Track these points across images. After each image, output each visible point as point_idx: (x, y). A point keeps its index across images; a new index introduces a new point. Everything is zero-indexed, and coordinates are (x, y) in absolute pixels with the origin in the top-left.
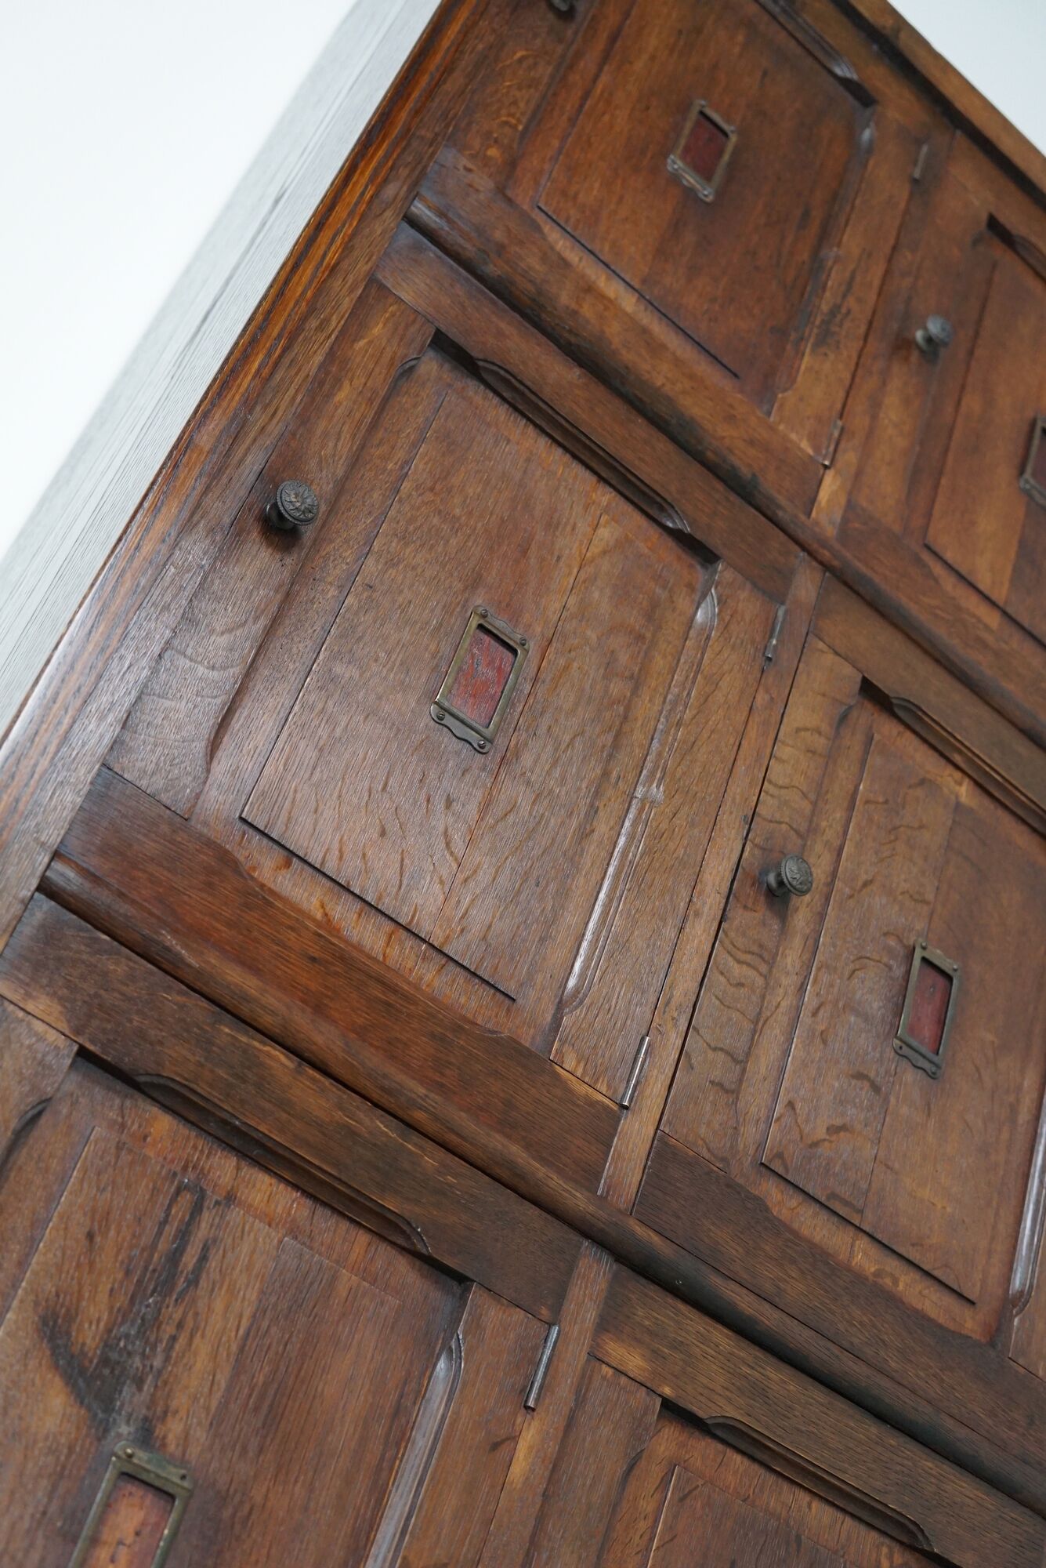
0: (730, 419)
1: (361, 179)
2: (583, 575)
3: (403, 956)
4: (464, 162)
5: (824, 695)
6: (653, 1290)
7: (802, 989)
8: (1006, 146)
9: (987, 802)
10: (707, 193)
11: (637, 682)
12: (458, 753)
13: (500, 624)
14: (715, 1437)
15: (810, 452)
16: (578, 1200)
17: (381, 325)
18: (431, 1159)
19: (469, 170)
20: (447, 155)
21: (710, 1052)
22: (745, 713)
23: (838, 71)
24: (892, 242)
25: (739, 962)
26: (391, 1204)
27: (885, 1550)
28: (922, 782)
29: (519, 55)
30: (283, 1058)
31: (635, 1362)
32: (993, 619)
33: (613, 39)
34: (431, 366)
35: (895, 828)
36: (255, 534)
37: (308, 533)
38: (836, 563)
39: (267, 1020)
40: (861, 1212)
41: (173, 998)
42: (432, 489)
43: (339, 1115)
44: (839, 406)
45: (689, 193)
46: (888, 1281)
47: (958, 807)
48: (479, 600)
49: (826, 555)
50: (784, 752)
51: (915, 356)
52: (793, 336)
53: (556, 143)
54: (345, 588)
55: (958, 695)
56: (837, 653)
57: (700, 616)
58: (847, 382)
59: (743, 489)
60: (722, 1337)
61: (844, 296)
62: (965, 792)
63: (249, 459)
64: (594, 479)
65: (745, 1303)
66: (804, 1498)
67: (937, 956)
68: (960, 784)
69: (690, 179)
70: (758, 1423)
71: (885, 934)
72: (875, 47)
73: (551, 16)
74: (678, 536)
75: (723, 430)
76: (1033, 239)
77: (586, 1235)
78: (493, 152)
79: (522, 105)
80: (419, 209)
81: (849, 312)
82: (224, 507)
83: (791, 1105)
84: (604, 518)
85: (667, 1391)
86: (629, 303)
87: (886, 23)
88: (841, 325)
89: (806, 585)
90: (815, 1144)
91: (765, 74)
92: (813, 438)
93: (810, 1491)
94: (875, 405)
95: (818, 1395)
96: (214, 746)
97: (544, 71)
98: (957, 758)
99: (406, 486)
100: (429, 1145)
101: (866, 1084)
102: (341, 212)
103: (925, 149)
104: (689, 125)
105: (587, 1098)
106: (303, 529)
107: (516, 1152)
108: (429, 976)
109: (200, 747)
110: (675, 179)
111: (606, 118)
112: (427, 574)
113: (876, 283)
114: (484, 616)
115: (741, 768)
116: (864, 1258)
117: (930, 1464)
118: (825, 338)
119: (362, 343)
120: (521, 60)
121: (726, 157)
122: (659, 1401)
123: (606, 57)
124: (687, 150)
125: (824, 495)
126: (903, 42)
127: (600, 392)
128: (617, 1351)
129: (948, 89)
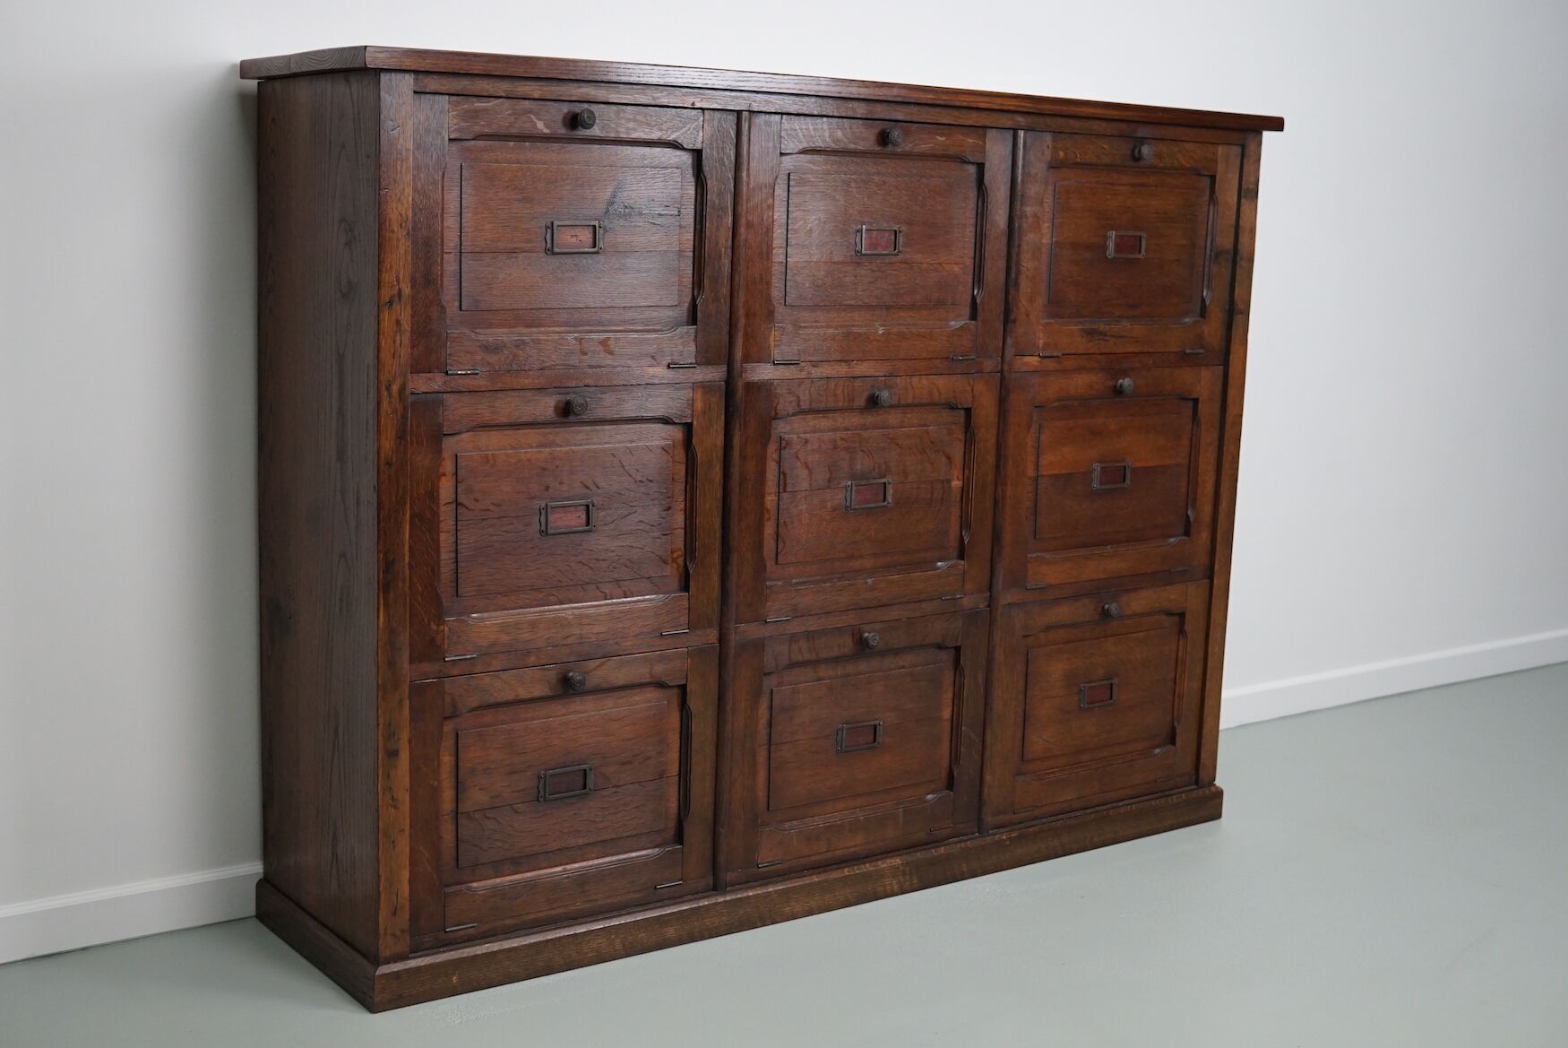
0: (1031, 300)
1: (1014, 102)
2: (936, 266)
3: (778, 256)
4: (1049, 143)
5: (954, 392)
6: (723, 402)
7: (847, 429)
8: (1232, 392)
9: (959, 496)
10: (1111, 253)
11: (912, 307)
12: (850, 243)
13: (901, 240)
14: (687, 455)
15: (1041, 346)
16: (739, 354)
17: (972, 141)
18: (725, 291)
19: (1048, 147)
20: (1048, 138)
21: (807, 392)
22: (929, 357)
23: (1205, 294)
24: (1150, 350)
25: (843, 391)
26: (706, 282)
27: (680, 553)
28: (948, 458)
29: (1105, 146)
30: (730, 221)
31: (699, 405)
32: (1031, 472)
33: (1142, 185)
34: (972, 169)
35: (924, 451)
36: (876, 131)
37: (890, 148)
38: (1005, 373)
39: (739, 208)
40: (785, 491)
41: (731, 175)
42: (930, 191)
43: (723, 250)
44: (1067, 352)
45: (1105, 247)
46: (766, 516)
47: (949, 481)
48: (904, 228)
49: (1006, 367)
50: (924, 381)
51: (1111, 383)
52: (1081, 320)
53: (1084, 180)
54: (878, 174)
55: (991, 459)
56: (972, 391)
57: (953, 323)
58: (1078, 352)
59: (1008, 317)
60: (720, 441)
61: (1113, 336)
62: (956, 484)
63: (899, 114)
64: (973, 255)
65: (736, 441)
66: (682, 506)
67: (890, 491)
68: (958, 479)
69: (1111, 245)
70: (700, 471)
71: (885, 462)
72: (1227, 307)
73: (1129, 152)
74: (974, 298)
75: (1024, 302)
76: (1203, 427)
77: (728, 366)
78: (1061, 154)
79: (1087, 157)
80: (1021, 134)
81: (1107, 341)
82: (881, 111)
83: (806, 441)
84: (962, 266)
85: (695, 423)
86: (1046, 240)
87: (1241, 306)
88: (1100, 339)
89: (989, 365)
90: (797, 458)
91: (1177, 260)
92: (1046, 346)
93: (686, 508)
94: (1079, 370)
95: (719, 494)
96: (804, 152)
97: (1107, 160)
98: (967, 472)
99: (925, 180)
100: (729, 288)
101: (828, 476)
102: (998, 100)
103: (1202, 351)
104: (1131, 233)
105: (769, 346)
106: (890, 145)
107: (742, 321)
108: (777, 270)
109: (805, 145)
110: (1106, 238)
111: (1109, 197)
112: (901, 203)
113: (1130, 350)
114: (900, 232)
115: (910, 363)
116: (770, 500)
117: (716, 558)
118: (1091, 333)
119: (961, 137)
120: (1103, 148)
121: (1131, 256)
122: (689, 421)
123: (1133, 185)
124: (1122, 237)
125: (1028, 359)
126: (1238, 318)
127: (1004, 240)
128: (699, 395)
129: (1235, 348)
